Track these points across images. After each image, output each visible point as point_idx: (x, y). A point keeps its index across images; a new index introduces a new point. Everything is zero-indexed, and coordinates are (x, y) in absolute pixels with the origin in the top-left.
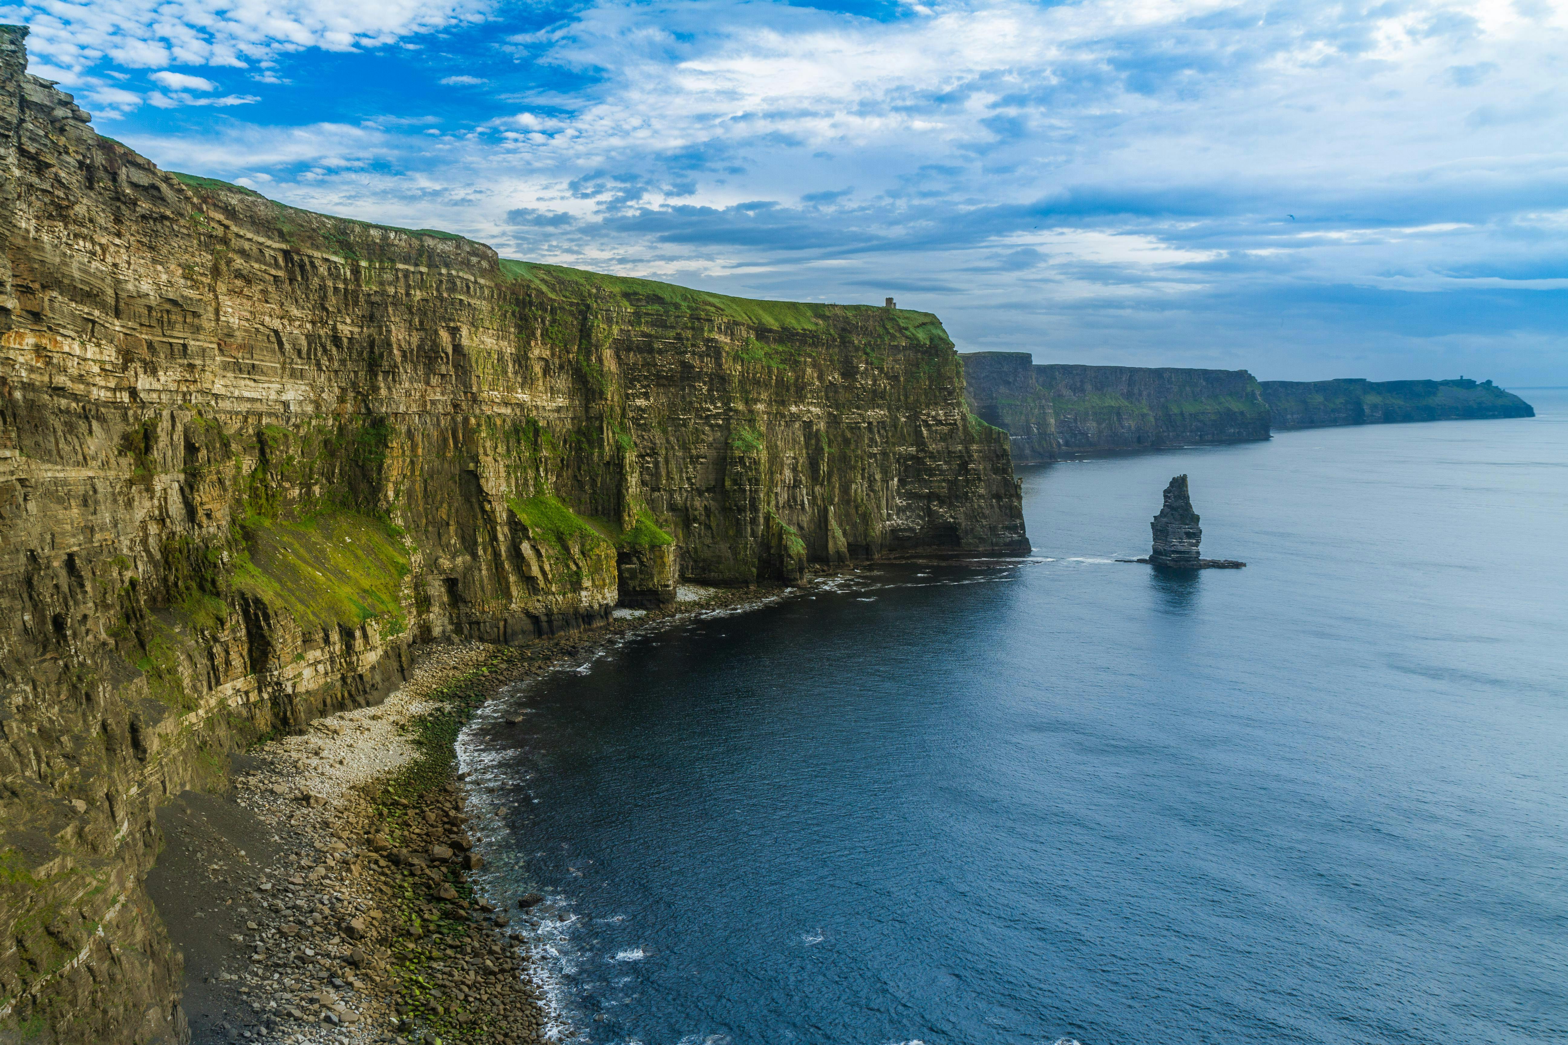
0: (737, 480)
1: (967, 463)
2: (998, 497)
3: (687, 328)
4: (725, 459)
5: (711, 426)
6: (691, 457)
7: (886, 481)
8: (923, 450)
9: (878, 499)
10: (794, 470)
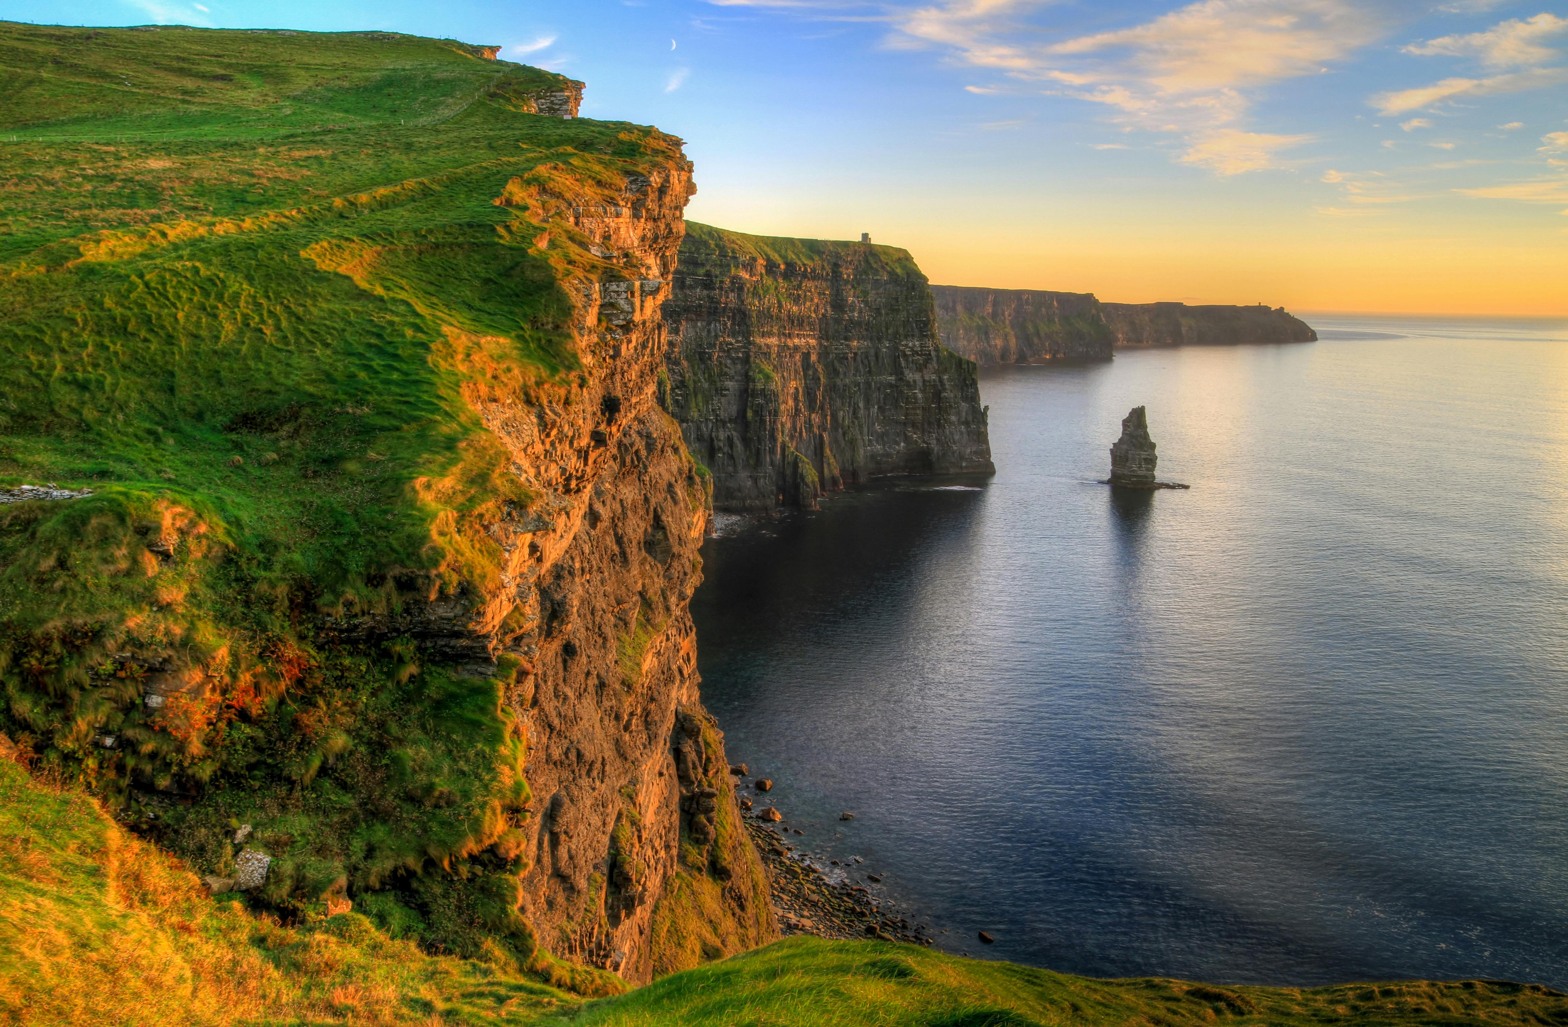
0: (759, 412)
1: (940, 392)
2: (967, 423)
3: (716, 265)
4: (746, 390)
5: (732, 359)
6: (716, 390)
7: (867, 408)
8: (901, 379)
9: (861, 427)
10: (796, 399)
